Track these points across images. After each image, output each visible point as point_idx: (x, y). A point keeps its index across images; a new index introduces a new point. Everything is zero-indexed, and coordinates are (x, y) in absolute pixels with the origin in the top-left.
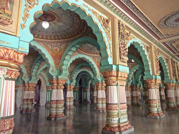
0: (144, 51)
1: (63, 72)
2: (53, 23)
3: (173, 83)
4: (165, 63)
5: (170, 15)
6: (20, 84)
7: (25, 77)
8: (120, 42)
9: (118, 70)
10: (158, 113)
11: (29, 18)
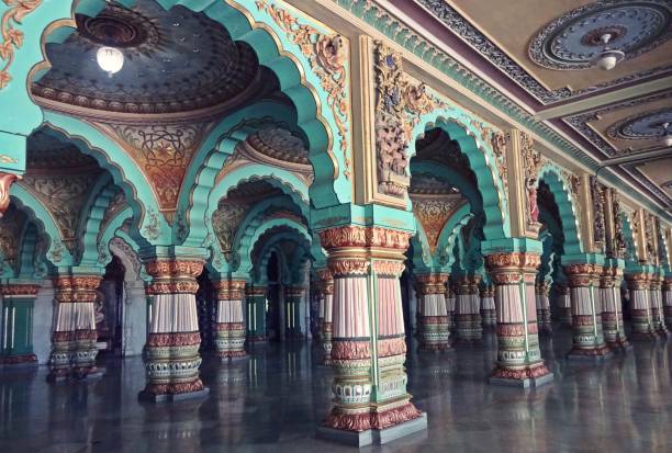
0: (481, 152)
1: (193, 231)
2: (140, 50)
3: (593, 263)
4: (566, 192)
5: (560, 22)
6: (44, 278)
7: (56, 254)
8: (381, 122)
9: (369, 224)
10: (527, 370)
11: (22, 48)
